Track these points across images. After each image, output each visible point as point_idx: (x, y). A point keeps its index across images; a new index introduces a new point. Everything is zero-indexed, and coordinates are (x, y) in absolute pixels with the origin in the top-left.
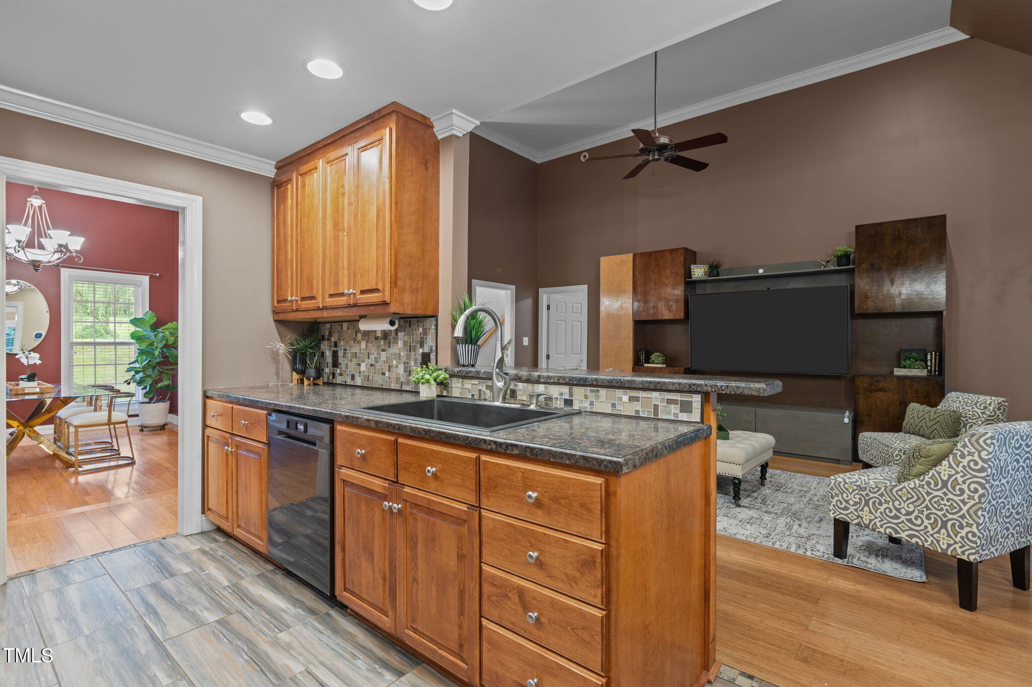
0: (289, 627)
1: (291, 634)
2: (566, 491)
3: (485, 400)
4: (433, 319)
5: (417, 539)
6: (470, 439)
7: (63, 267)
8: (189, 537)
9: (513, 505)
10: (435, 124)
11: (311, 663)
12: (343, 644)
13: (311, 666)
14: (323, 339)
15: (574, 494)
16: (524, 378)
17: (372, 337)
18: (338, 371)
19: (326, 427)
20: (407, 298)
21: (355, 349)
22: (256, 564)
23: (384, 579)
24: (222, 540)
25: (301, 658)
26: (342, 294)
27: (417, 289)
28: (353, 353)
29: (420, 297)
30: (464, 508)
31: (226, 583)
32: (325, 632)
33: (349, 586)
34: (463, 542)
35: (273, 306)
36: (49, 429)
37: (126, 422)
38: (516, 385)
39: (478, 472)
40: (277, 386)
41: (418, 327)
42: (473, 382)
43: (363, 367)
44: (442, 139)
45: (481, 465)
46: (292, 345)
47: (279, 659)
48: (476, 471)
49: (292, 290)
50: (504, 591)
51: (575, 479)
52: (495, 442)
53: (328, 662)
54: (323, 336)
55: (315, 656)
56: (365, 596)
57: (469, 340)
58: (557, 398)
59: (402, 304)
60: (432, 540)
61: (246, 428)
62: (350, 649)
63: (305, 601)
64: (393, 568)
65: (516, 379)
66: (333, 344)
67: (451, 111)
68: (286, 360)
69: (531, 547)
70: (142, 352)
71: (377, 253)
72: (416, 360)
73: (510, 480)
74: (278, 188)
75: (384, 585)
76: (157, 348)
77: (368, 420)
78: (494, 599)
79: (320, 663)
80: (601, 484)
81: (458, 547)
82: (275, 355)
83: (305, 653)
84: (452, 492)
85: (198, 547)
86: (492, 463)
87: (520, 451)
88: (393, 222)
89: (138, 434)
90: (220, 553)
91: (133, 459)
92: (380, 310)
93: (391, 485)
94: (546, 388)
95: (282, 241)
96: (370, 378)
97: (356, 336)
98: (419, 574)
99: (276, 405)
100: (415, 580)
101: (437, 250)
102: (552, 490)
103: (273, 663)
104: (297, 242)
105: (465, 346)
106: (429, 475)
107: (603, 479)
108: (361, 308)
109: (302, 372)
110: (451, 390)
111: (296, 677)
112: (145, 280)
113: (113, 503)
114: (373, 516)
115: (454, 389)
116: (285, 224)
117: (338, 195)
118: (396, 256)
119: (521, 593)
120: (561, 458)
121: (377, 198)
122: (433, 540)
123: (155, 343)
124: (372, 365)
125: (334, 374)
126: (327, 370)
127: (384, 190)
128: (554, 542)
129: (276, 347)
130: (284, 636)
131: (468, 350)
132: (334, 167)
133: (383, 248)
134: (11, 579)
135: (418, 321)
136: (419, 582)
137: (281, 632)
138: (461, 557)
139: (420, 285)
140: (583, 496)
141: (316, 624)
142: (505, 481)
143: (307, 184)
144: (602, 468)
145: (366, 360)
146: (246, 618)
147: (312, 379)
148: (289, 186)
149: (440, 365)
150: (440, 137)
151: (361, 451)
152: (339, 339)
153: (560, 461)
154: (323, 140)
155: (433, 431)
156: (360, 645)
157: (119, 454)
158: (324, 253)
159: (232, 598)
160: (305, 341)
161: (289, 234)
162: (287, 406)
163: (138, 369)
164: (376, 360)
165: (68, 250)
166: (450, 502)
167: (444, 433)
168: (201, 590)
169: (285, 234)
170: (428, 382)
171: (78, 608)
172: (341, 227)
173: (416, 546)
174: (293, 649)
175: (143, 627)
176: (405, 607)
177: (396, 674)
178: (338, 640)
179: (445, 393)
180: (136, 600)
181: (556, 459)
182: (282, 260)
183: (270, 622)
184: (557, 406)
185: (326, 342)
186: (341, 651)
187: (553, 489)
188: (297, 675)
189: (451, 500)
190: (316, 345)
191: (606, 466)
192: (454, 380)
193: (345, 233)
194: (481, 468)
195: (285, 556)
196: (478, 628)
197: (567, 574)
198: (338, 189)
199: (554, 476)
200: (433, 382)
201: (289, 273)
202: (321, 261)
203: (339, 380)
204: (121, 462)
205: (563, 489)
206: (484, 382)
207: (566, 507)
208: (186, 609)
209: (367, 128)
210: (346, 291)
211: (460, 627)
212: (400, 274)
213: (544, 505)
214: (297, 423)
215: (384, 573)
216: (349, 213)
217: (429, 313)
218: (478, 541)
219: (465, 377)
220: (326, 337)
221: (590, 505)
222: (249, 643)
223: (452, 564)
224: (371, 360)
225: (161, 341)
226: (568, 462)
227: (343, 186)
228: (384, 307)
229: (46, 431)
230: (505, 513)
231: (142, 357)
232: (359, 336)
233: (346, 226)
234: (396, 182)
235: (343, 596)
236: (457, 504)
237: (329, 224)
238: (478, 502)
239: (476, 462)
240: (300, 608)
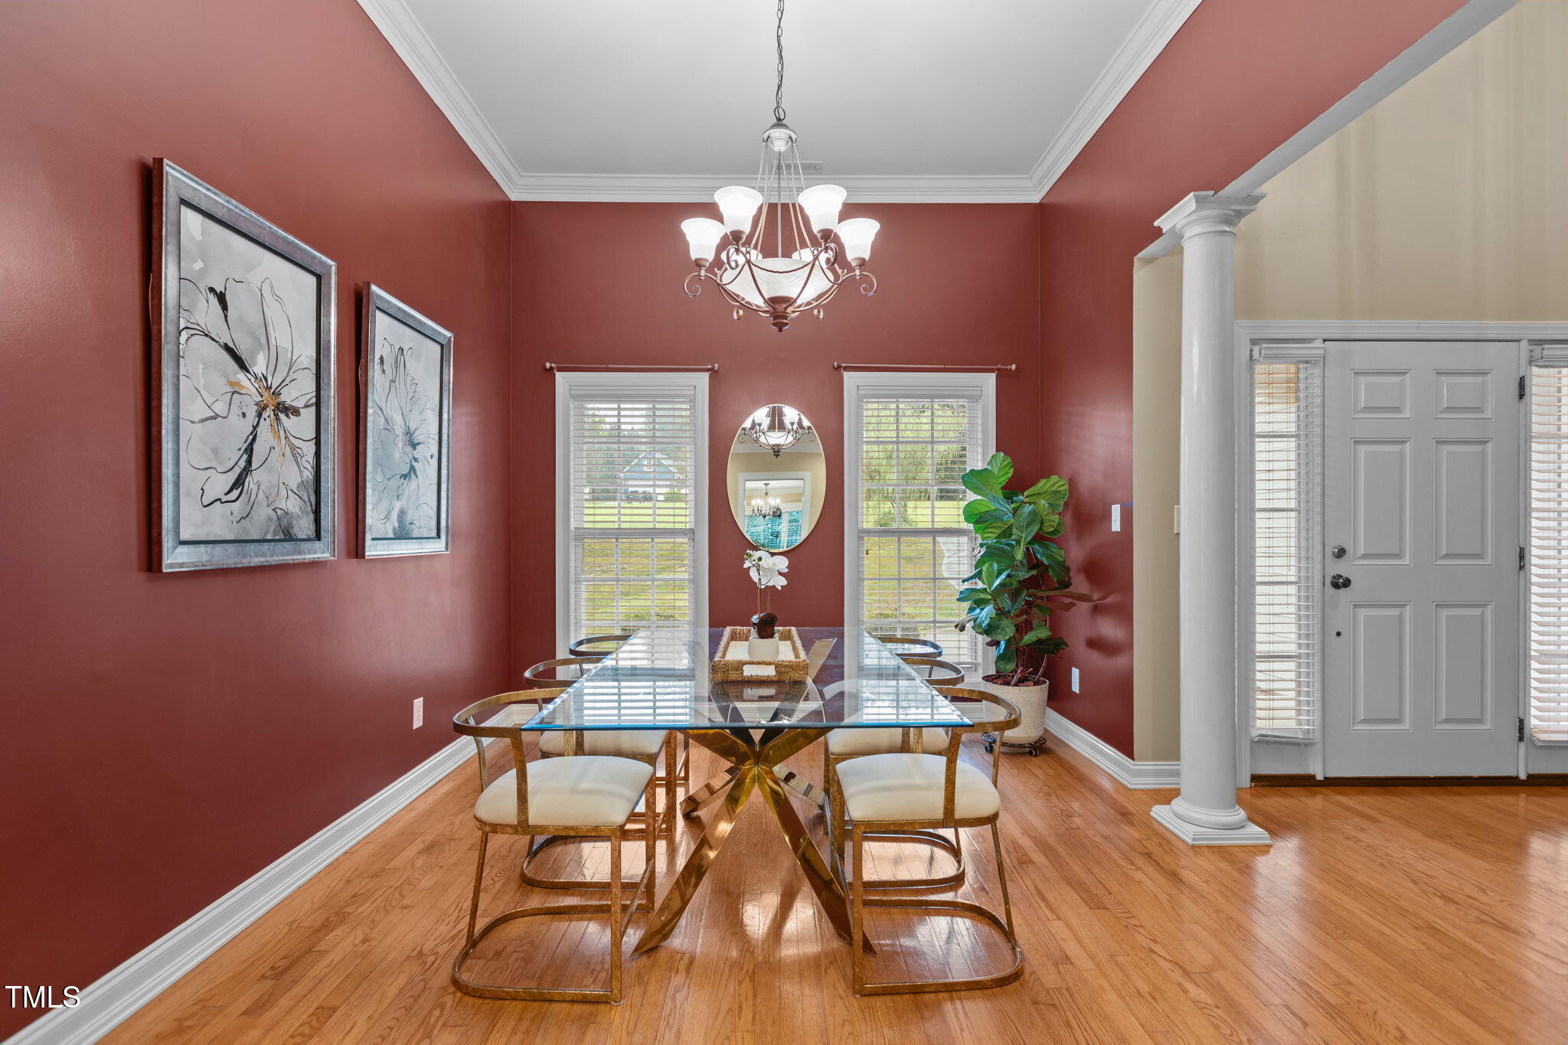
7: (846, 369)
70: (991, 553)
76: (1018, 542)
112: (987, 382)
123: (1014, 530)
163: (982, 596)
225: (1029, 525)
231: (991, 566)
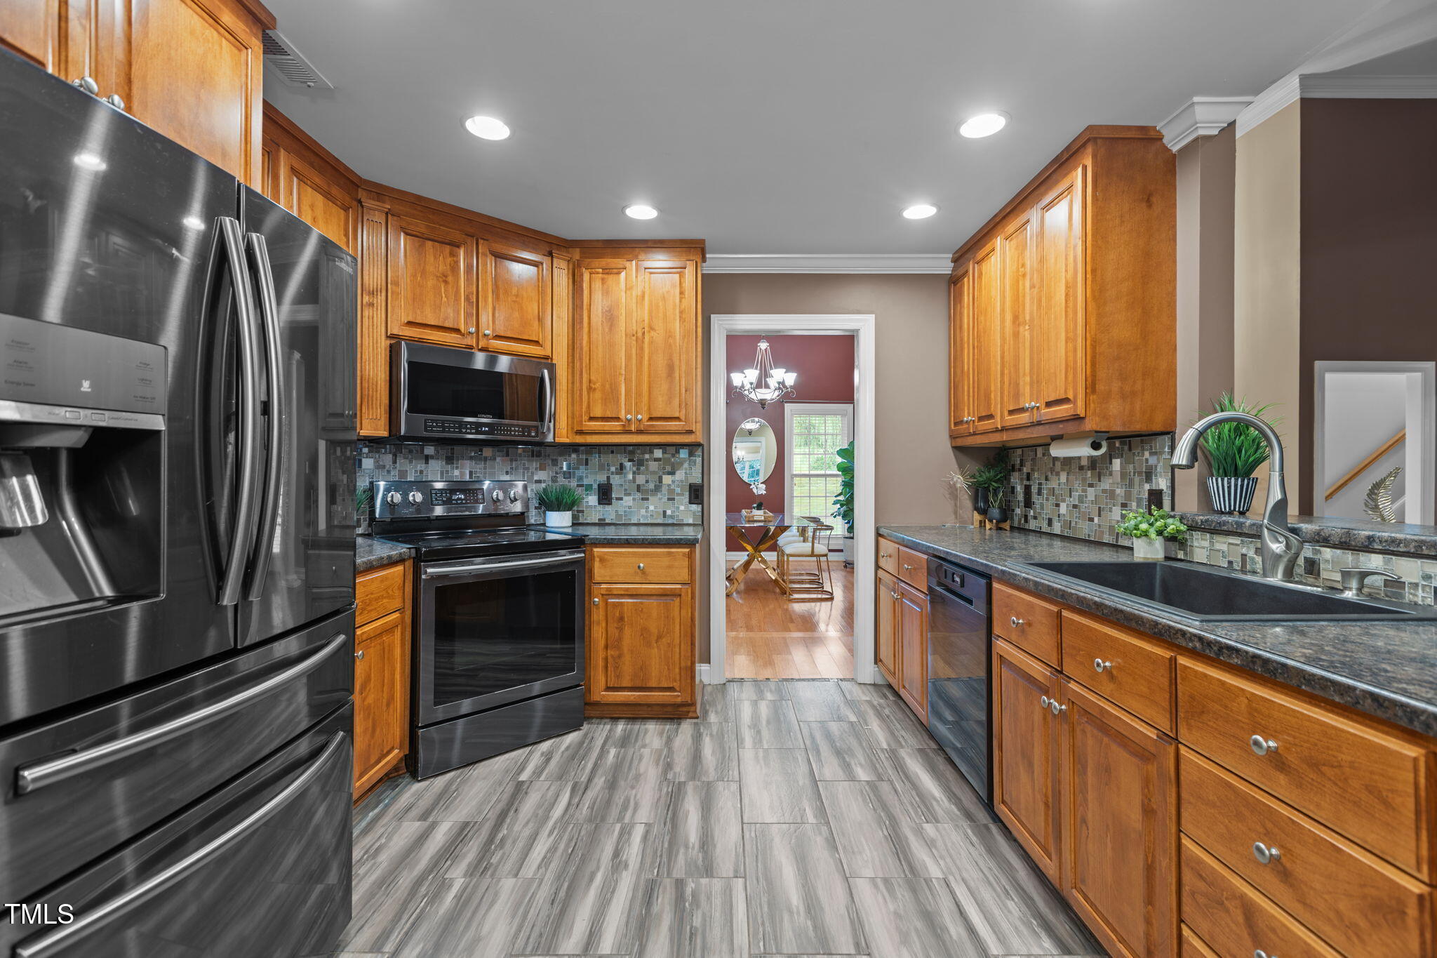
0: (937, 821)
1: (937, 830)
2: (1335, 753)
3: (1254, 572)
4: (1167, 438)
5: (1086, 762)
6: (1160, 626)
7: (786, 402)
8: (862, 686)
9: (1232, 752)
10: (1164, 132)
11: (952, 874)
12: (996, 873)
13: (951, 878)
14: (1013, 469)
15: (1353, 762)
16: (1336, 540)
17: (1074, 466)
18: (1032, 513)
19: (983, 581)
20: (1115, 407)
21: (1053, 484)
22: (919, 737)
23: (1046, 804)
24: (891, 698)
25: (942, 862)
26: (1022, 410)
27: (1133, 393)
28: (1050, 489)
29: (1138, 406)
30: (1152, 734)
31: (885, 746)
32: (977, 846)
33: (1006, 798)
34: (1151, 788)
35: (950, 429)
36: (772, 556)
37: (826, 555)
38: (1317, 552)
39: (1174, 682)
40: (953, 527)
41: (1143, 450)
42: (1231, 541)
43: (1063, 509)
44: (1180, 151)
45: (1178, 672)
46: (973, 476)
47: (920, 853)
48: (1171, 681)
49: (969, 409)
50: (1219, 897)
51: (1355, 735)
52: (1201, 639)
53: (972, 884)
54: (1013, 466)
55: (959, 869)
56: (1023, 819)
57: (1231, 470)
58: (1416, 585)
59: (1105, 417)
60: (1106, 771)
61: (910, 574)
62: (1004, 881)
63: (963, 799)
64: (1057, 794)
65: (1318, 541)
66: (1025, 477)
67: (1191, 102)
68: (967, 497)
69: (1265, 834)
71: (1066, 347)
72: (1139, 501)
73: (1226, 707)
74: (955, 285)
75: (1046, 815)
77: (1026, 579)
78: (1202, 900)
79: (963, 880)
80: (1415, 760)
81: (1143, 794)
82: (953, 489)
83: (948, 860)
84: (1136, 705)
85: (868, 699)
86: (1196, 672)
87: (1242, 660)
88: (1089, 300)
89: (842, 570)
90: (887, 711)
91: (832, 594)
92: (1071, 428)
93: (1054, 675)
94: (1386, 562)
95: (958, 348)
96: (1073, 524)
97: (1054, 465)
98: (1090, 815)
99: (934, 549)
100: (1084, 821)
101: (1172, 329)
102: (1306, 745)
103: (911, 853)
104: (974, 348)
105: (1223, 480)
106: (1100, 670)
107: (1422, 751)
108: (1047, 426)
109: (984, 512)
110: (1192, 552)
111: (932, 881)
113: (816, 635)
114: (1032, 713)
115: (1197, 551)
116: (961, 327)
117: (1019, 276)
118: (1094, 347)
119: (1249, 911)
120: (1324, 688)
121: (1066, 271)
122: (1108, 770)
124: (1075, 506)
125: (1026, 517)
126: (1018, 511)
127: (1075, 257)
128: (1311, 841)
129: (952, 479)
130: (929, 829)
131: (1229, 488)
132: (1014, 242)
133: (1075, 340)
134: (729, 681)
135: (1142, 442)
136: (1090, 829)
137: (928, 822)
138: (1148, 812)
139: (1138, 386)
140: (1372, 773)
141: (969, 831)
142: (1217, 706)
143: (984, 273)
144: (1417, 727)
145: (1067, 499)
146: (896, 791)
147: (994, 521)
148: (966, 279)
149: (1180, 509)
150: (1175, 149)
151: (1018, 619)
152: (1033, 470)
153: (1321, 693)
154: (1001, 211)
155: (1106, 606)
156: (1019, 885)
157: (823, 587)
158: (1002, 357)
159: (886, 764)
160: (989, 472)
161: (966, 339)
162: (945, 552)
163: (843, 502)
164: (1081, 499)
165: (785, 386)
166: (1132, 720)
167: (1122, 611)
168: (861, 744)
169: (962, 340)
170: (1145, 534)
171: (764, 723)
172: (1021, 319)
173: (1085, 773)
174: (936, 847)
175: (805, 760)
176: (1073, 856)
177: (1060, 948)
178: (992, 864)
179: (1181, 555)
180: (806, 731)
181: (1314, 688)
182: (959, 372)
183: (919, 806)
184: (1416, 599)
185: (1016, 474)
186: (991, 879)
187: (1307, 742)
188: (933, 880)
189: (1133, 718)
190: (1005, 476)
191: (1428, 726)
192: (1197, 535)
193: (1027, 327)
194: (1178, 676)
195: (951, 737)
196: (1175, 936)
197: (1337, 912)
198: (1018, 270)
199: (1309, 719)
200: (1153, 535)
201: (966, 388)
202: (999, 368)
203: (1033, 525)
204: (824, 596)
205: (1328, 748)
206: (1251, 542)
207: (1336, 784)
208: (844, 758)
209: (1054, 177)
210: (1027, 405)
211: (1148, 922)
212: (1101, 374)
213: (1290, 767)
214: (954, 574)
215: (1046, 796)
216: (1032, 299)
217: (1157, 427)
218: (1174, 795)
219: (1216, 530)
220: (1017, 467)
221: (1390, 795)
222: (892, 818)
223: (1134, 817)
224: (1074, 499)
226: (1337, 699)
227: (1023, 265)
228: (1077, 423)
229: (771, 557)
230: (1217, 761)
232: (1058, 464)
233: (1028, 318)
234: (1093, 241)
235: (1002, 810)
236: (1142, 726)
237: (1009, 317)
238: (1174, 731)
239: (1171, 665)
240: (956, 805)
